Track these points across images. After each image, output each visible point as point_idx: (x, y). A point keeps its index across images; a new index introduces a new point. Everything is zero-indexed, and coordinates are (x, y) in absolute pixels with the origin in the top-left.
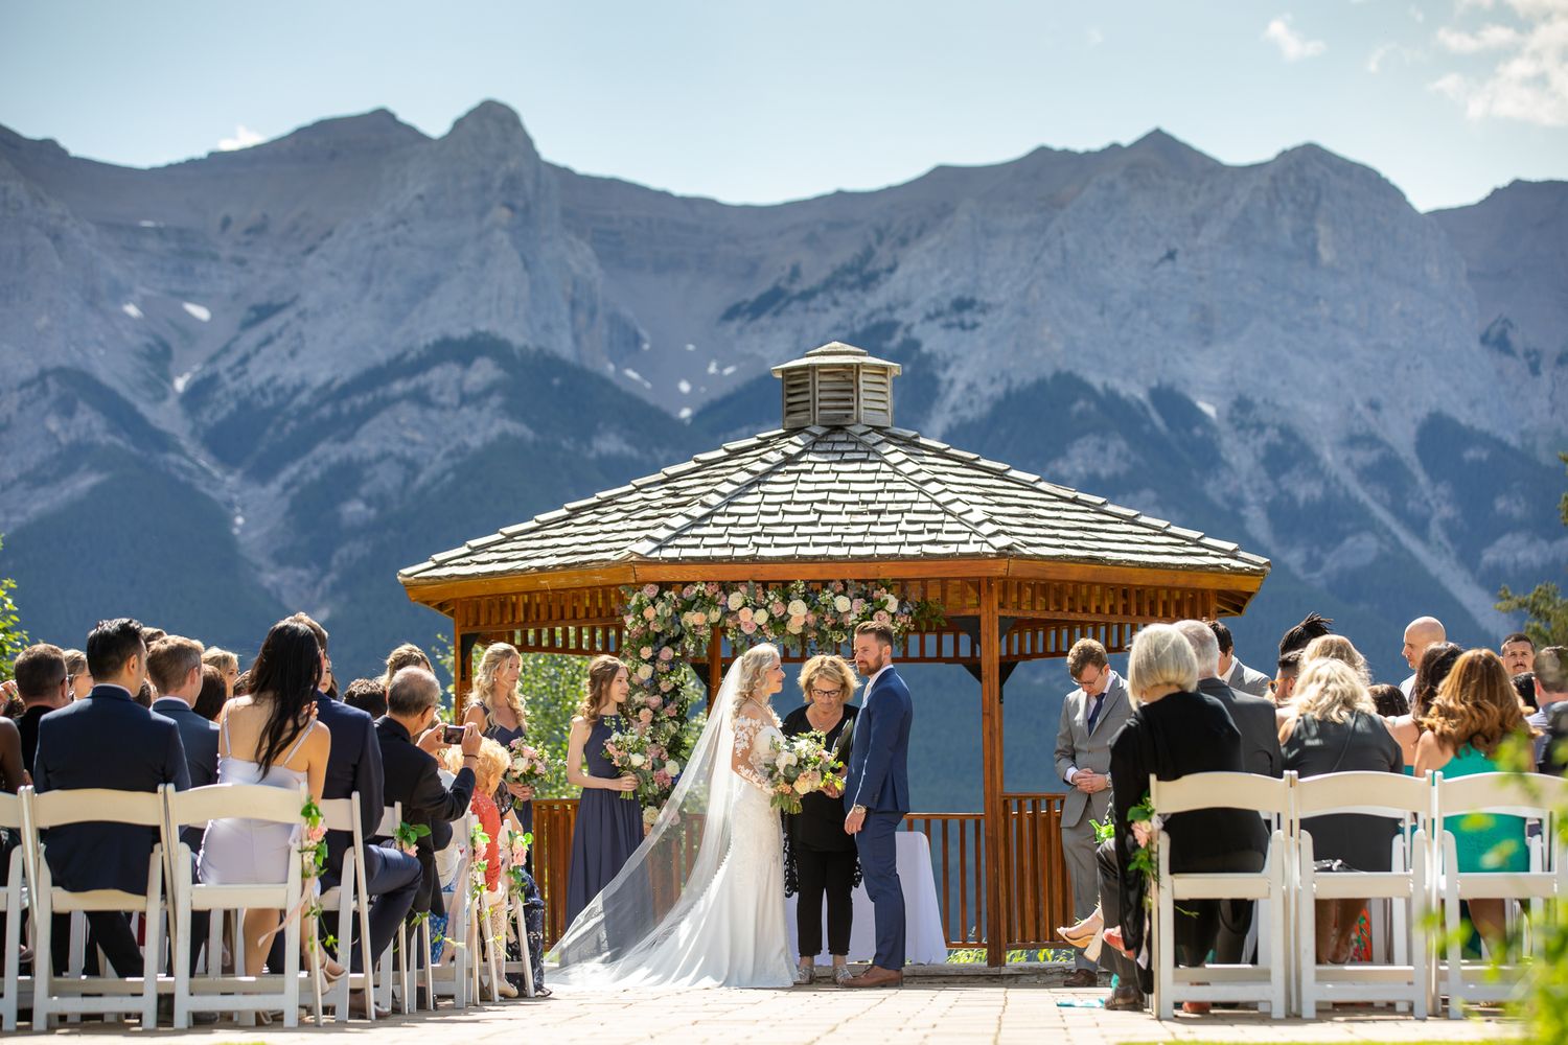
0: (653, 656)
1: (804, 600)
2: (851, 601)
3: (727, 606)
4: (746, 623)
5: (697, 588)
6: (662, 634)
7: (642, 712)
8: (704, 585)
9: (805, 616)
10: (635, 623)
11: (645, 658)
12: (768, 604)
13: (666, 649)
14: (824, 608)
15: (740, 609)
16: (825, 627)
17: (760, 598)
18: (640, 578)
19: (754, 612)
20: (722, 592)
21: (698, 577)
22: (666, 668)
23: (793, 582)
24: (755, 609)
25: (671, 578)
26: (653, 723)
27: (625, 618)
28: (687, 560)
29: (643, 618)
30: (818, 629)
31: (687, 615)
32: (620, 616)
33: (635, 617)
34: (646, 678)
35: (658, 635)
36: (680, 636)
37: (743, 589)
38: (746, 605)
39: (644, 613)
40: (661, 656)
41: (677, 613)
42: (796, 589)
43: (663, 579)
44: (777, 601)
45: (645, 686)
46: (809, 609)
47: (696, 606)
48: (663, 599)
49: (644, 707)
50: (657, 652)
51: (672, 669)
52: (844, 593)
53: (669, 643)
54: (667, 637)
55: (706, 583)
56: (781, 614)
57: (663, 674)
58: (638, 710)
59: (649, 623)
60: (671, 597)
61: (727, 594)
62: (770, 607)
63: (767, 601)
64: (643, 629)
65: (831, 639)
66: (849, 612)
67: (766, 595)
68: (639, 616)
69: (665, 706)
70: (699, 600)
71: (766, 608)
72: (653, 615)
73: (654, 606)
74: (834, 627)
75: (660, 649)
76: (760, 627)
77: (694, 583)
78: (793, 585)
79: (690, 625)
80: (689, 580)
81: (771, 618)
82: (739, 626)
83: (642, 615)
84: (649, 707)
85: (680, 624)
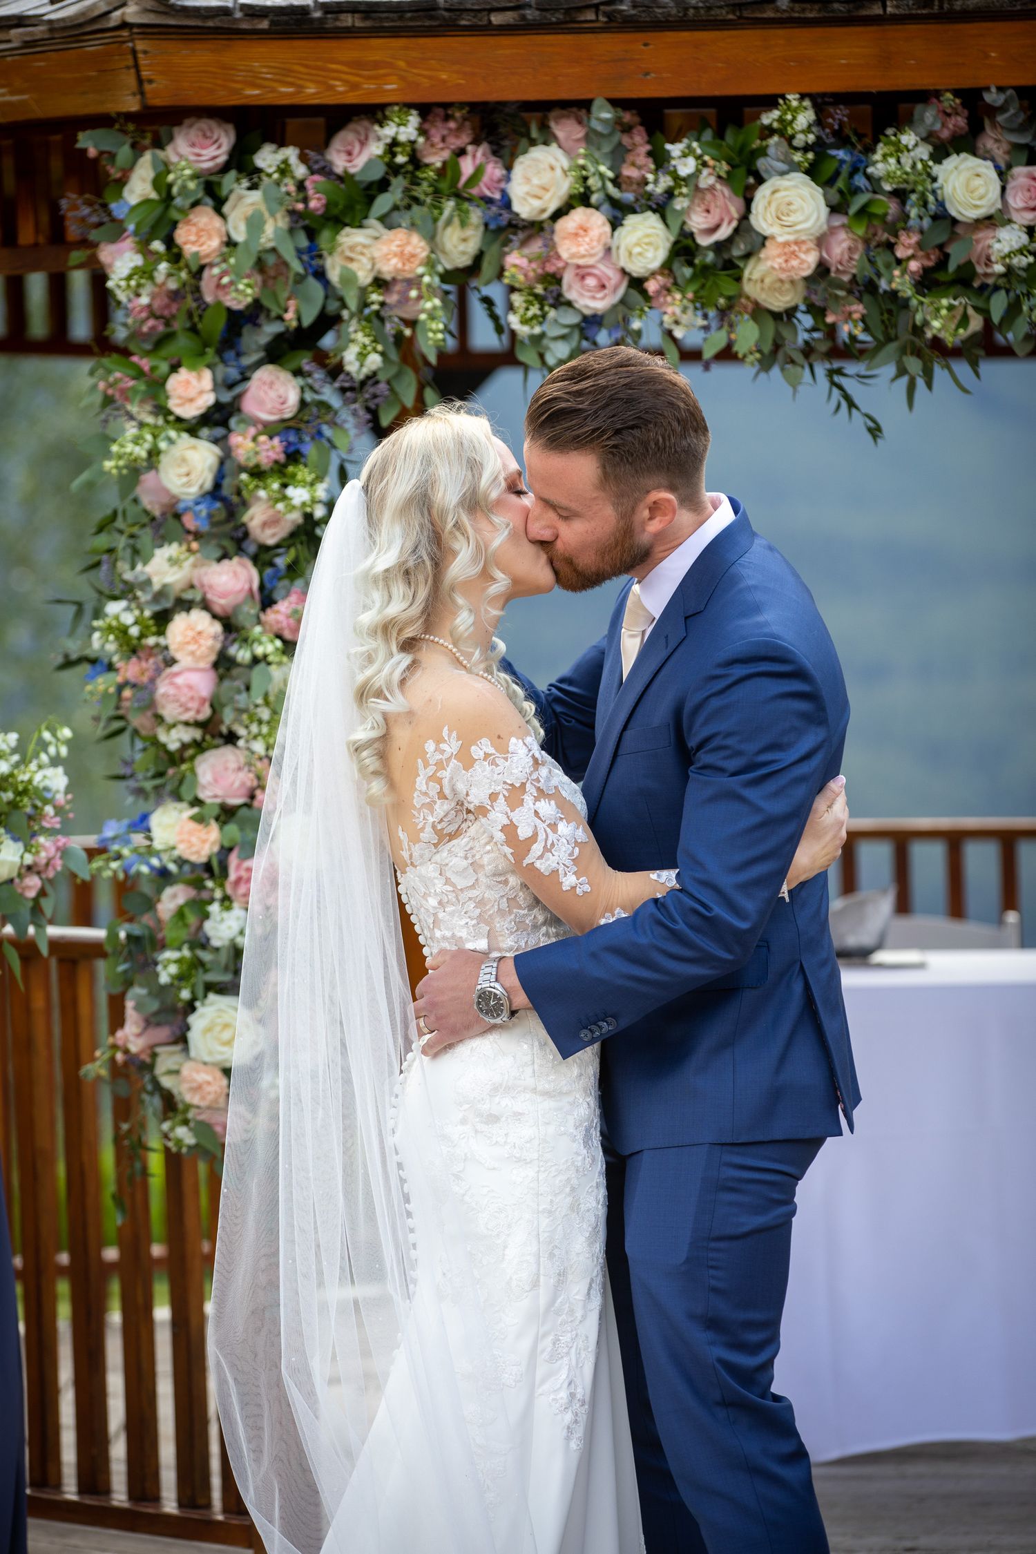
0: (218, 406)
1: (812, 172)
2: (1002, 174)
3: (507, 203)
4: (582, 273)
5: (389, 131)
6: (255, 313)
7: (180, 626)
8: (414, 119)
9: (821, 241)
10: (145, 272)
11: (190, 411)
12: (670, 194)
13: (265, 374)
14: (892, 207)
15: (558, 214)
16: (900, 282)
17: (638, 167)
18: (161, 92)
19: (615, 224)
20: (483, 149)
21: (391, 89)
22: (270, 450)
23: (771, 101)
24: (618, 213)
25: (284, 93)
26: (223, 664)
27: (106, 254)
28: (348, 20)
29: (175, 255)
30: (866, 288)
31: (351, 238)
32: (86, 244)
33: (143, 247)
34: (194, 490)
35: (239, 321)
36: (328, 321)
37: (565, 129)
38: (582, 199)
39: (181, 235)
40: (250, 406)
41: (312, 234)
42: (783, 131)
43: (252, 94)
44: (707, 179)
45: (190, 522)
46: (834, 209)
47: (383, 203)
48: (253, 175)
49: (184, 605)
50: (234, 384)
51: (294, 456)
52: (965, 143)
53: (276, 353)
54: (270, 330)
55: (425, 110)
56: (724, 232)
57: (258, 473)
58: (162, 619)
59: (198, 273)
60: (284, 170)
61: (506, 154)
62: (679, 204)
63: (665, 182)
64: (175, 296)
65: (918, 330)
66: (991, 221)
67: (660, 160)
68: (158, 246)
69: (267, 602)
70: (398, 183)
71: (661, 207)
72: (215, 243)
73: (219, 204)
74: (928, 282)
75: (245, 378)
76: (637, 283)
77: (375, 113)
78: (769, 118)
79: (364, 278)
80: (352, 98)
81: (684, 248)
82: (554, 279)
83: (170, 242)
84: (206, 606)
85: (320, 275)
